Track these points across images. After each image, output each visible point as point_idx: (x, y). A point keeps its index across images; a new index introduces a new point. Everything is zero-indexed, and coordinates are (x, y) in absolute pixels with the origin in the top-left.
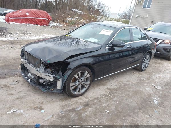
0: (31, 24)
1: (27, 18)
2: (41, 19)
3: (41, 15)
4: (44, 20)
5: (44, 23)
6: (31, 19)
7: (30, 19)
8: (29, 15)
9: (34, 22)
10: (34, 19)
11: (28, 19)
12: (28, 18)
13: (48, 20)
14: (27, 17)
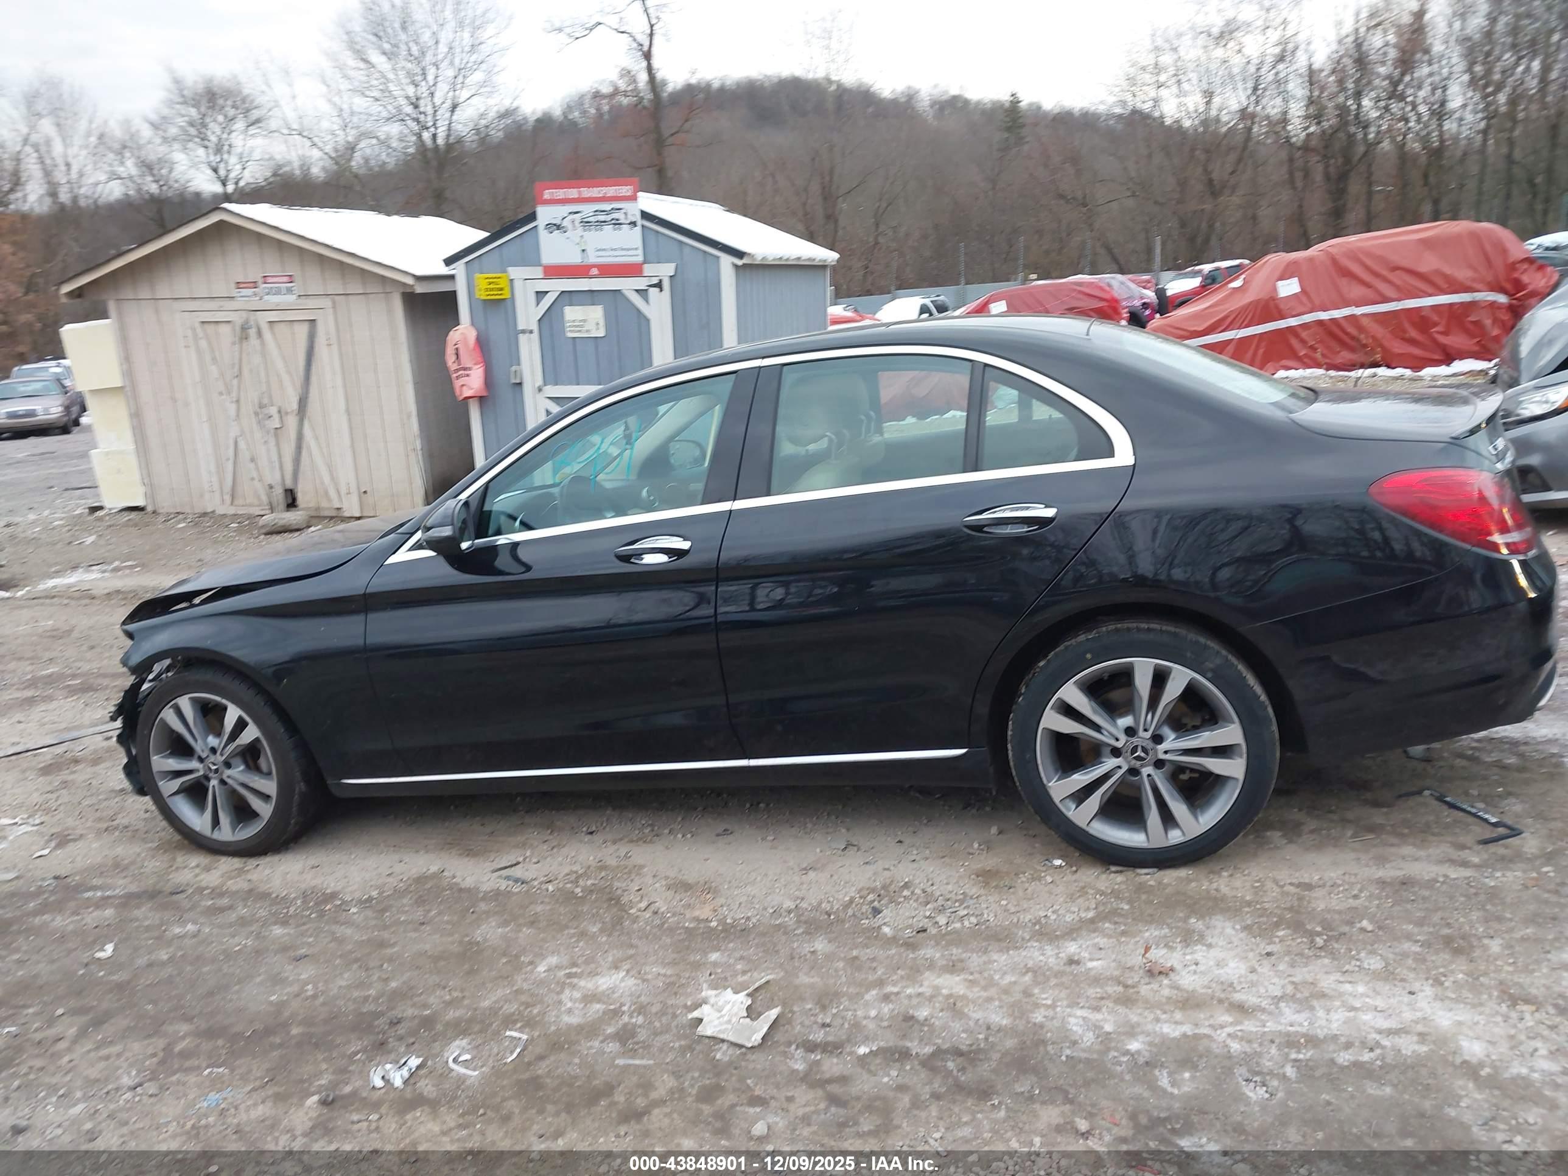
0: (1320, 372)
1: (1282, 324)
2: (1418, 310)
3: (1423, 268)
4: (1456, 315)
5: (1456, 340)
6: (1320, 323)
7: (1304, 326)
8: (1305, 300)
9: (1352, 350)
10: (1352, 318)
11: (1290, 329)
12: (1293, 322)
13: (1502, 299)
14: (1282, 317)
